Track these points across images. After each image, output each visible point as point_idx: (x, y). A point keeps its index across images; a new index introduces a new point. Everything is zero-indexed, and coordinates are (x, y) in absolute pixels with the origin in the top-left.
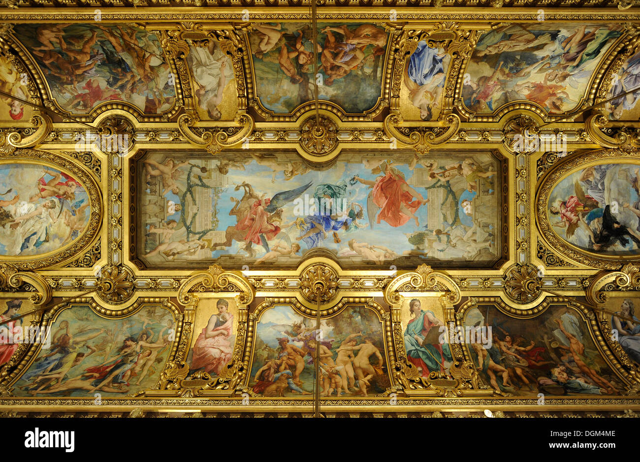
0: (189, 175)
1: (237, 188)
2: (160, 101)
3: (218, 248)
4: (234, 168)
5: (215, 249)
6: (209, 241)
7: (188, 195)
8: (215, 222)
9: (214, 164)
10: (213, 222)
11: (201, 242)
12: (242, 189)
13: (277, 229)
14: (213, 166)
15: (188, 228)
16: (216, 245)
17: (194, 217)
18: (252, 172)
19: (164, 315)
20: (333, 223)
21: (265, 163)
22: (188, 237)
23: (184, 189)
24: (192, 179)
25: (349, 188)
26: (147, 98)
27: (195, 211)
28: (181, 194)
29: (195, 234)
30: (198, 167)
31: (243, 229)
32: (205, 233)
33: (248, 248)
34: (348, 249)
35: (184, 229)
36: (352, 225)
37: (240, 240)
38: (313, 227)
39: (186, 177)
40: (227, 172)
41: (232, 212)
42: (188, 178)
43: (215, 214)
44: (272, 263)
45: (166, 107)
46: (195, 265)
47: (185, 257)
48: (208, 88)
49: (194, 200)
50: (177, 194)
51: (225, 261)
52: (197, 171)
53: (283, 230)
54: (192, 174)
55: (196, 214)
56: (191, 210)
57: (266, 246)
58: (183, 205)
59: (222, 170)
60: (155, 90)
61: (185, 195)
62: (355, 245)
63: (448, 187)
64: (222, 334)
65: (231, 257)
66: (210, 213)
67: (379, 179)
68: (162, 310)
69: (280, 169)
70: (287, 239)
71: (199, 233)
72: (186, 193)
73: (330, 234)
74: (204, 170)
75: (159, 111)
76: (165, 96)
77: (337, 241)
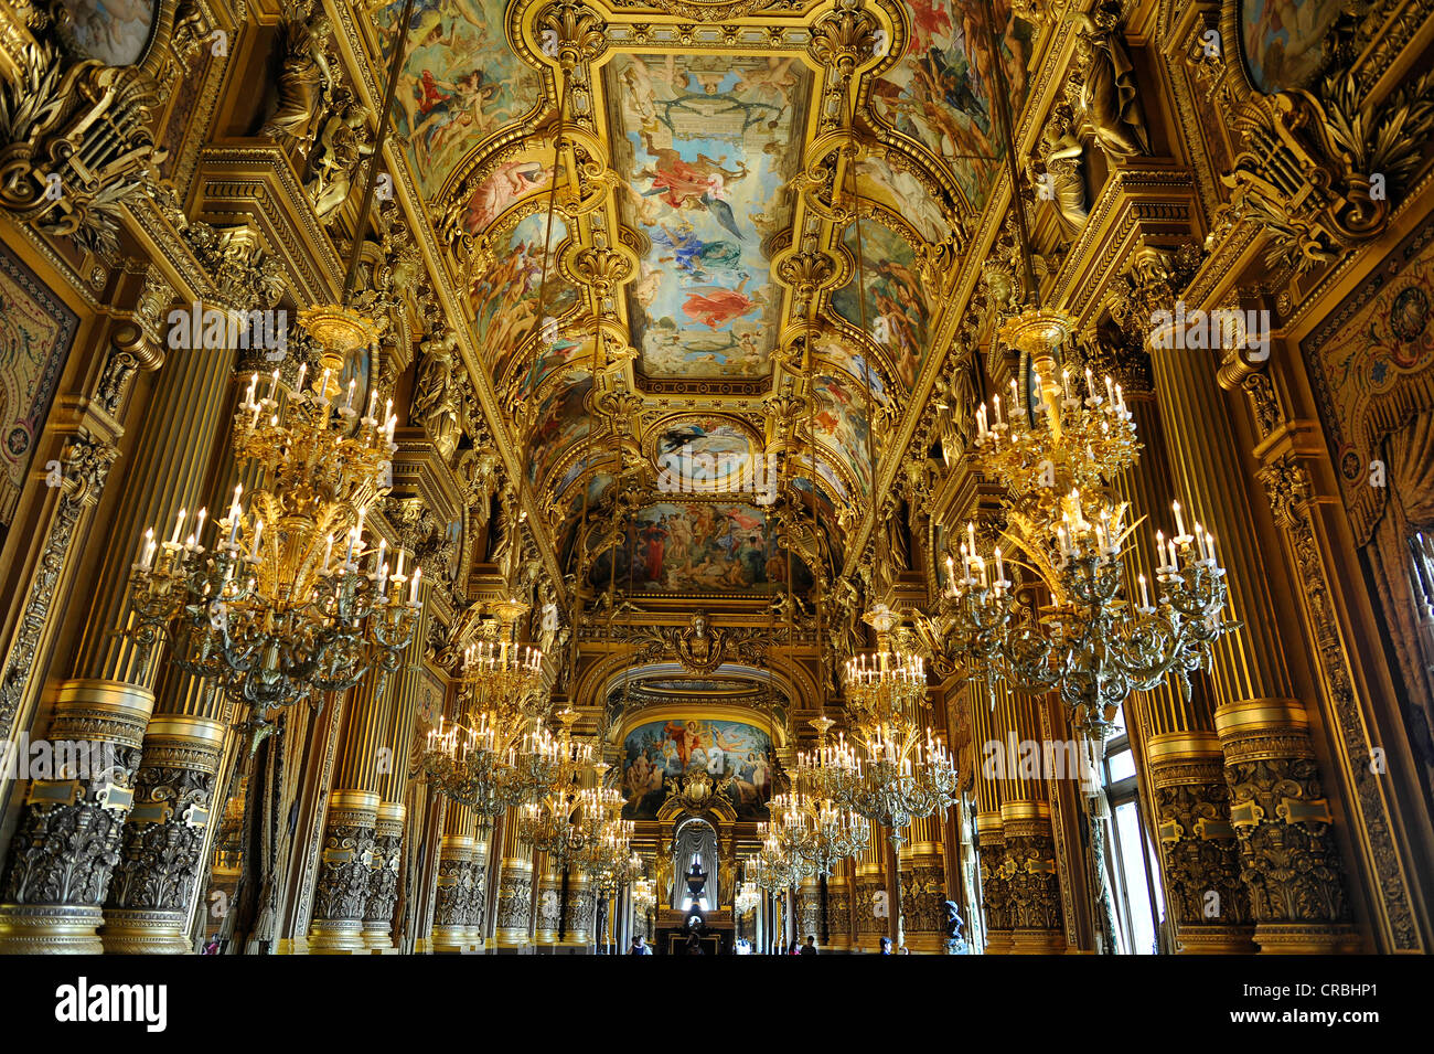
0: (766, 106)
1: (739, 164)
2: (893, 104)
3: (645, 139)
4: (772, 161)
5: (642, 135)
6: (655, 129)
7: (732, 104)
8: (687, 137)
9: (782, 137)
10: (685, 134)
11: (652, 118)
12: (740, 169)
13: (677, 205)
14: (777, 136)
15: (676, 103)
16: (649, 137)
17: (694, 110)
18: (764, 180)
19: (527, 101)
20: (686, 257)
21: (776, 196)
22: (660, 102)
23: (741, 99)
24: (760, 110)
25: (734, 272)
26: (902, 89)
27: (705, 113)
28: (735, 95)
29: (666, 112)
30: (779, 118)
31: (676, 169)
32: (668, 123)
33: (646, 174)
34: (651, 269)
35: (675, 97)
36: (684, 273)
37: (658, 164)
38: (681, 239)
39: (763, 101)
40: (767, 152)
41: (702, 158)
42: (760, 105)
43: (699, 137)
44: (625, 198)
45: (883, 109)
46: (613, 110)
47: (627, 98)
48: (895, 176)
49: (723, 111)
50: (735, 89)
51: (624, 147)
52: (774, 115)
53: (675, 211)
54: (767, 110)
55: (700, 113)
56: (707, 108)
57: (652, 193)
58: (716, 97)
59: (771, 146)
60: (911, 107)
61: (731, 99)
62: (657, 275)
63: (732, 345)
64: (515, 185)
65: (630, 155)
66: (701, 131)
67: (745, 297)
68: (535, 96)
69: (767, 209)
70: (663, 214)
71: (667, 116)
72: (736, 101)
73: (671, 253)
74: (774, 124)
75: (876, 98)
76: (899, 115)
77: (661, 261)
